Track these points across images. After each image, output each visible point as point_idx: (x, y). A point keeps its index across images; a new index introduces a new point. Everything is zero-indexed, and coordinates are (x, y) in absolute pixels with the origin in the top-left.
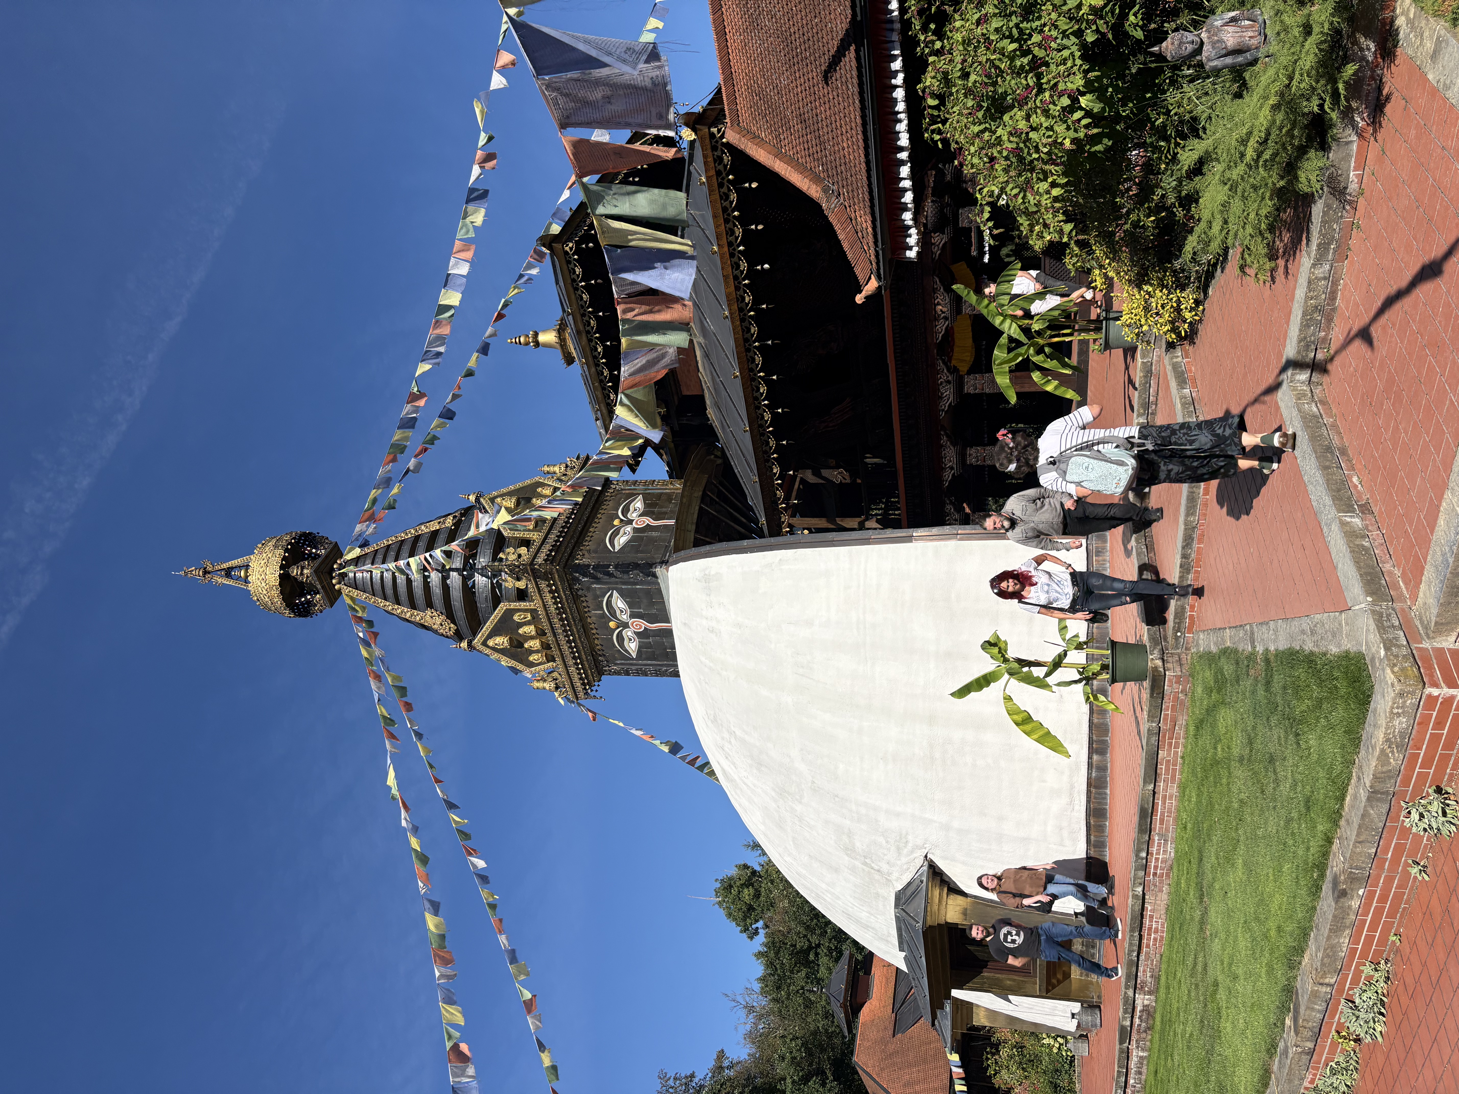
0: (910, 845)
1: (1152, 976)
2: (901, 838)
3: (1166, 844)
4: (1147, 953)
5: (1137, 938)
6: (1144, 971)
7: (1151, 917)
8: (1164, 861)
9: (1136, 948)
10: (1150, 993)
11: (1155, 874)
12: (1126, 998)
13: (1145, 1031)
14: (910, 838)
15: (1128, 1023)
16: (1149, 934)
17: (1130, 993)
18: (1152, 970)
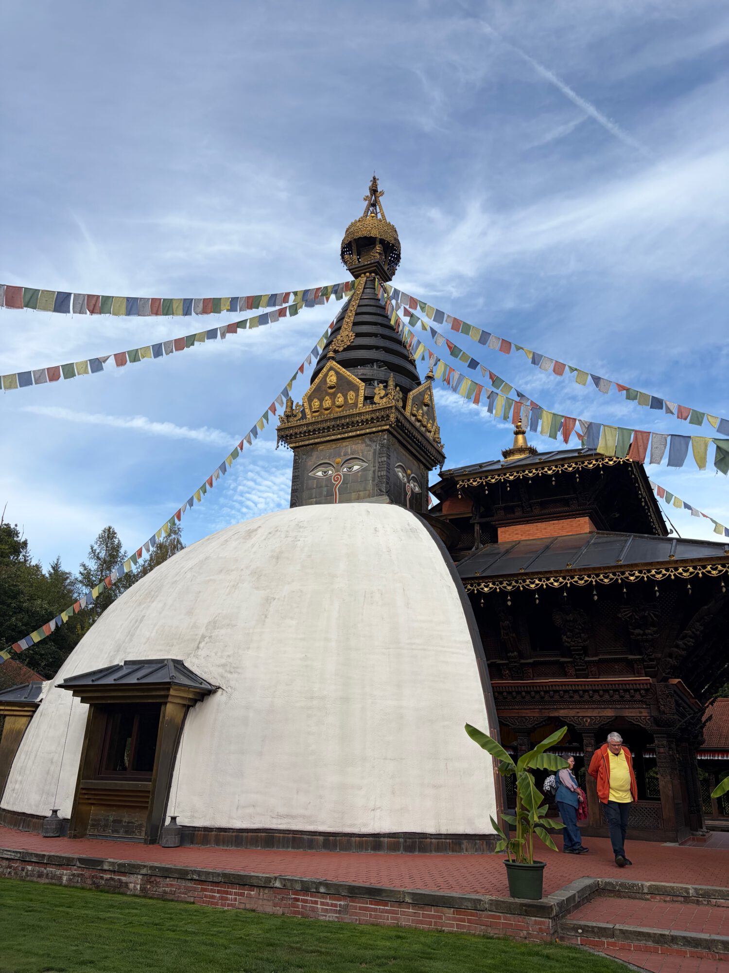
0: (229, 675)
1: (165, 892)
2: (234, 668)
3: (336, 912)
4: (195, 890)
5: (215, 879)
6: (172, 885)
7: (242, 895)
8: (314, 910)
9: (203, 878)
10: (143, 889)
11: (297, 900)
12: (139, 867)
13: (94, 883)
14: (236, 675)
15: (106, 867)
16: (219, 892)
17: (144, 871)
18: (171, 893)
